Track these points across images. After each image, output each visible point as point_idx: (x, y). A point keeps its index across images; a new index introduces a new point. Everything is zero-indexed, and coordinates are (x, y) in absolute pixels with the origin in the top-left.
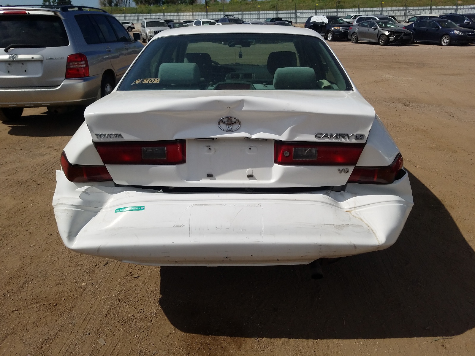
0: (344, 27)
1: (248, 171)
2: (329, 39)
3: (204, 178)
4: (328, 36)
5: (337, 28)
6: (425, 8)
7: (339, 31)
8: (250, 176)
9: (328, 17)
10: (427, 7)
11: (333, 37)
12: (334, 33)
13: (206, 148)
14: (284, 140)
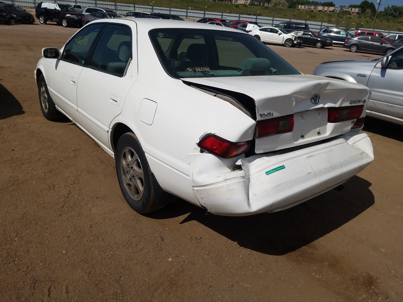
0: (78, 16)
1: (318, 130)
2: (64, 25)
3: (300, 138)
4: (63, 22)
5: (70, 16)
6: (130, 5)
7: (73, 19)
8: (319, 133)
9: (60, 6)
10: (132, 5)
11: (67, 23)
12: (68, 19)
13: (301, 117)
14: (337, 107)
